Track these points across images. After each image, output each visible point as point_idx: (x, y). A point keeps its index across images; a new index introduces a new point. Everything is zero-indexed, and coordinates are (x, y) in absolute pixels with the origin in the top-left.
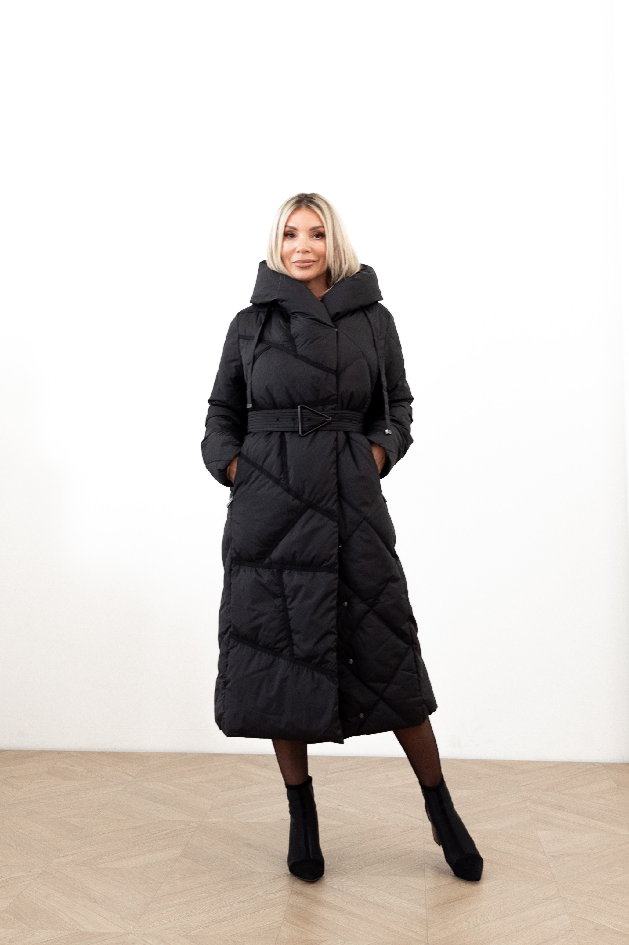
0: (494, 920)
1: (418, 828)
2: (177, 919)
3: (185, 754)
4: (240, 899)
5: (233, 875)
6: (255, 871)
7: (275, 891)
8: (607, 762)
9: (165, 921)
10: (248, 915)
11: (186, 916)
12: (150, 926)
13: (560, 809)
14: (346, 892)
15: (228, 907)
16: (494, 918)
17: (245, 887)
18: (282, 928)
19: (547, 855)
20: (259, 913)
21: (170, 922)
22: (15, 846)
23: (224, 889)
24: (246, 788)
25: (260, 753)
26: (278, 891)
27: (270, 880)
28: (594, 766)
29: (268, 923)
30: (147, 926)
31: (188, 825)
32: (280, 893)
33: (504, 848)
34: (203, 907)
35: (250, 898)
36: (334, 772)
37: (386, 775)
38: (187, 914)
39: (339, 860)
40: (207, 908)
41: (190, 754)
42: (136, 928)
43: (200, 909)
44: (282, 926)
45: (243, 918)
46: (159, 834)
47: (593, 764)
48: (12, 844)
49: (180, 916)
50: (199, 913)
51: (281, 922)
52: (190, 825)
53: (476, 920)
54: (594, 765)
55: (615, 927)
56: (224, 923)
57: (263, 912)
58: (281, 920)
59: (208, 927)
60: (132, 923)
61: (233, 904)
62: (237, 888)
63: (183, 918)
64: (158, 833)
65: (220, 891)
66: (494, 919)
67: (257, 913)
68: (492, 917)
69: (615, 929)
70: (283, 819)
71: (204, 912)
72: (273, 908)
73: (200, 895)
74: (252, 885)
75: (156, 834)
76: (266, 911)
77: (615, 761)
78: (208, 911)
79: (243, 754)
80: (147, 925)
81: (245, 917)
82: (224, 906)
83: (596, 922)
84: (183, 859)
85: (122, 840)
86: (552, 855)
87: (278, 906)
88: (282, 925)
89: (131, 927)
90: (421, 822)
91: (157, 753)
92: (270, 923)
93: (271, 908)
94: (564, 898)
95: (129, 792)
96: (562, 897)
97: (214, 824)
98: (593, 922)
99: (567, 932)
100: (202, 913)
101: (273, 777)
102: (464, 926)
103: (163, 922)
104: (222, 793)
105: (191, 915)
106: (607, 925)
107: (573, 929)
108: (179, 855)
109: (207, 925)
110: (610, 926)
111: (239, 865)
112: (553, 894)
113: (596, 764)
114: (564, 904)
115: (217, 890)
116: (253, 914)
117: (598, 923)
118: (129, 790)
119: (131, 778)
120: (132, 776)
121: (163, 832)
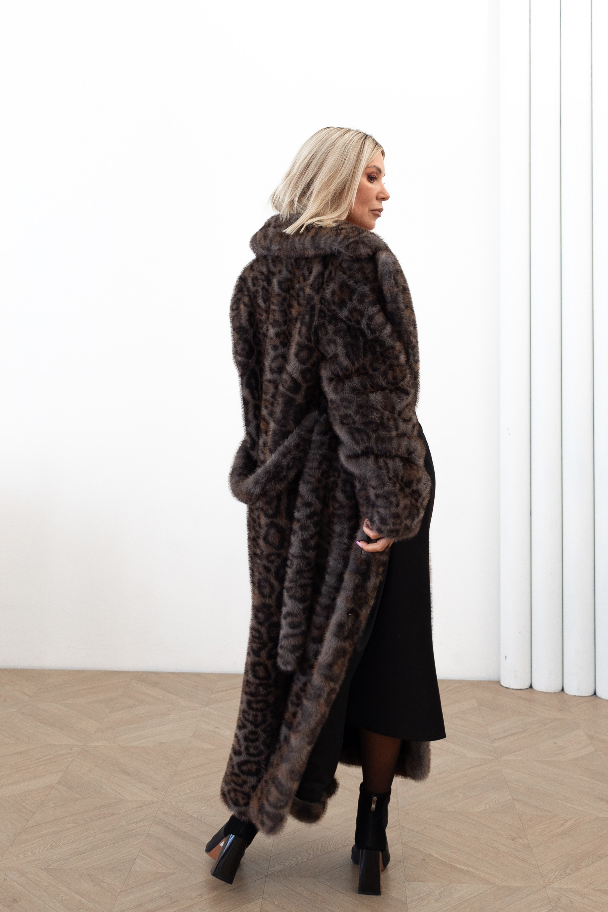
2: (41, 851)
3: (84, 671)
4: (104, 829)
5: (103, 803)
6: (123, 799)
7: (138, 820)
8: (475, 679)
9: (29, 854)
10: (108, 847)
11: (50, 848)
12: (15, 858)
15: (91, 838)
16: (334, 848)
17: (111, 816)
18: (136, 860)
20: (118, 844)
21: (34, 854)
24: (134, 709)
26: (142, 820)
27: (137, 808)
28: (462, 684)
29: (124, 855)
31: (71, 749)
32: (142, 822)
34: (68, 838)
35: (114, 828)
36: (219, 692)
38: (51, 845)
40: (71, 839)
41: (89, 671)
43: (64, 840)
45: (102, 850)
46: (42, 759)
47: (461, 681)
49: (45, 848)
50: (63, 845)
51: (137, 854)
52: (73, 749)
53: (317, 850)
55: (441, 857)
56: (84, 855)
57: (122, 843)
58: (137, 852)
59: (67, 859)
61: (96, 835)
62: (104, 817)
63: (46, 850)
64: (40, 758)
65: (87, 821)
67: (116, 844)
69: (440, 858)
70: (161, 743)
71: (68, 843)
72: (132, 839)
73: (67, 825)
74: (119, 813)
75: (39, 759)
76: (125, 842)
77: (481, 679)
78: (72, 842)
80: (12, 858)
81: (104, 849)
82: (87, 837)
83: (425, 852)
84: (60, 786)
85: (6, 766)
87: (138, 837)
88: (137, 857)
91: (57, 670)
92: (127, 855)
94: (402, 826)
95: (22, 713)
96: (400, 825)
97: (95, 748)
98: (422, 852)
99: (397, 863)
100: (65, 844)
101: (160, 697)
102: (304, 857)
103: (27, 854)
104: (109, 714)
105: (55, 847)
106: (435, 855)
107: (402, 860)
108: (57, 781)
109: (67, 857)
110: (437, 856)
111: (110, 793)
112: (394, 822)
113: (464, 683)
114: (400, 833)
115: (84, 820)
116: (112, 846)
117: (427, 852)
118: (22, 711)
119: (28, 698)
120: (29, 696)
121: (47, 757)
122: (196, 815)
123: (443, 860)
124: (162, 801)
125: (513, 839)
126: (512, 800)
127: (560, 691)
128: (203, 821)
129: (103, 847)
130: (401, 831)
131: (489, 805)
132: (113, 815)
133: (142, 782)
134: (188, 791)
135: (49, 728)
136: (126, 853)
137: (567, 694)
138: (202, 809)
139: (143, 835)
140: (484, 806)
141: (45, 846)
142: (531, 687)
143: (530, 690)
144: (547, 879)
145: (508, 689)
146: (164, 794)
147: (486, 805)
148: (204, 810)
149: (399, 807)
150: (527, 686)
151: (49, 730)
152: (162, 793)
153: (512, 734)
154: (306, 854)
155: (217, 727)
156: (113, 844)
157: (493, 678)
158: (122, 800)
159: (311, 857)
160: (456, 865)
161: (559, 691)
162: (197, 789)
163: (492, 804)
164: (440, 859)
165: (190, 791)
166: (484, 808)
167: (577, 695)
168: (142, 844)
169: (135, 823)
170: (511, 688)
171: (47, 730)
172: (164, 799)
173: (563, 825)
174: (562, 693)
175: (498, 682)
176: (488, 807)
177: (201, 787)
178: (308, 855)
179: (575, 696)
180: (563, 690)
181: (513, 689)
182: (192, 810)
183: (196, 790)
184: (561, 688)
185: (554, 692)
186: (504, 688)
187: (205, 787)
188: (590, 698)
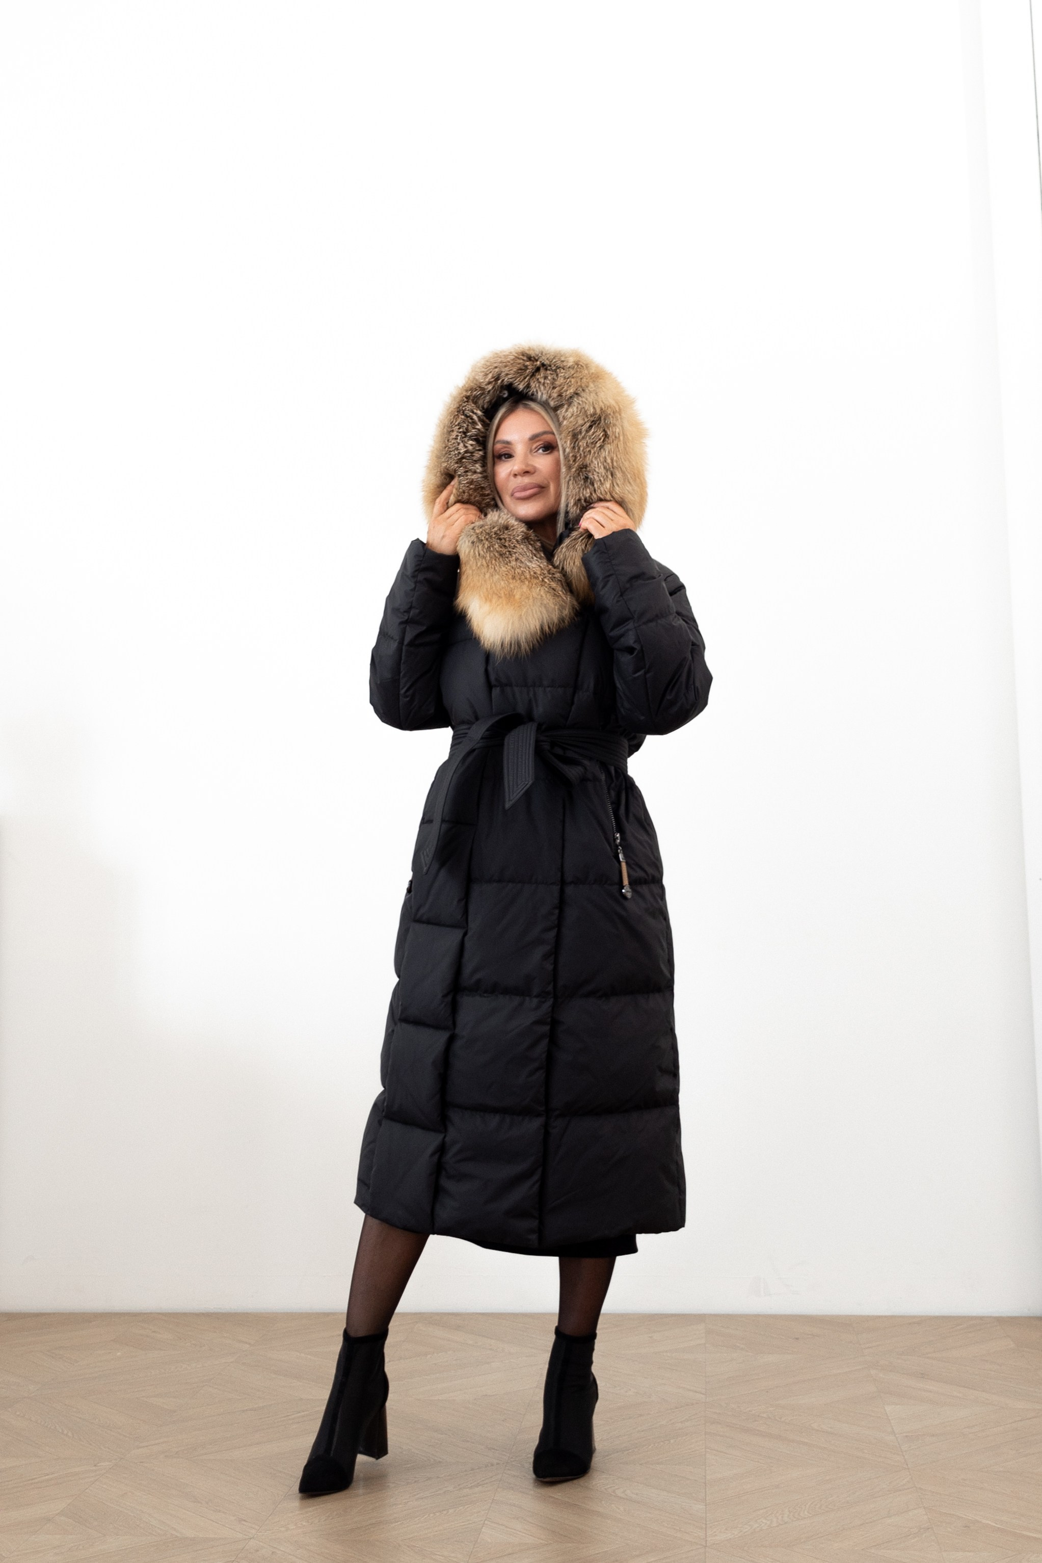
0: (810, 1517)
1: (697, 1403)
4: (419, 1496)
6: (441, 1460)
7: (472, 1485)
8: (1003, 1315)
9: (304, 1524)
10: (432, 1515)
12: (283, 1529)
13: (923, 1378)
16: (810, 1514)
17: (427, 1480)
18: (483, 1530)
19: (897, 1436)
20: (448, 1512)
22: (70, 1434)
24: (429, 1356)
25: (451, 1312)
26: (478, 1484)
28: (982, 1322)
33: (831, 1428)
37: (650, 1337)
42: (260, 1532)
46: (293, 1416)
47: (981, 1318)
48: (65, 1432)
51: (482, 1522)
53: (782, 1517)
54: (983, 1320)
55: (996, 1524)
57: (455, 1511)
58: (481, 1520)
60: (254, 1526)
61: (408, 1502)
66: (810, 1515)
67: (445, 1512)
68: (806, 1513)
69: (994, 1525)
70: (486, 1396)
74: (438, 1477)
76: (458, 1510)
77: (1016, 1315)
79: (424, 1313)
80: (278, 1528)
83: (968, 1518)
86: (906, 1436)
88: (483, 1526)
89: (253, 1531)
90: (703, 1396)
91: (287, 1313)
92: (465, 1523)
93: (467, 1506)
94: (921, 1489)
96: (916, 1488)
98: (962, 1517)
99: (922, 1530)
101: (471, 1342)
102: (763, 1524)
106: (984, 1521)
107: (930, 1527)
110: (989, 1522)
112: (904, 1484)
114: (919, 1496)
116: (437, 1514)
117: (970, 1518)
118: (244, 1362)
119: (248, 1346)
120: (249, 1344)
121: (299, 1414)
123: (1001, 1527)
130: (920, 1494)
133: (468, 1441)
135: (294, 1381)
136: (463, 1522)
139: (486, 1500)
141: (327, 1514)
146: (508, 1454)
149: (909, 1466)
154: (764, 1521)
156: (440, 1512)
158: (440, 1462)
159: (775, 1524)
160: (1024, 1533)
168: (487, 1512)
169: (467, 1488)
172: (509, 1461)
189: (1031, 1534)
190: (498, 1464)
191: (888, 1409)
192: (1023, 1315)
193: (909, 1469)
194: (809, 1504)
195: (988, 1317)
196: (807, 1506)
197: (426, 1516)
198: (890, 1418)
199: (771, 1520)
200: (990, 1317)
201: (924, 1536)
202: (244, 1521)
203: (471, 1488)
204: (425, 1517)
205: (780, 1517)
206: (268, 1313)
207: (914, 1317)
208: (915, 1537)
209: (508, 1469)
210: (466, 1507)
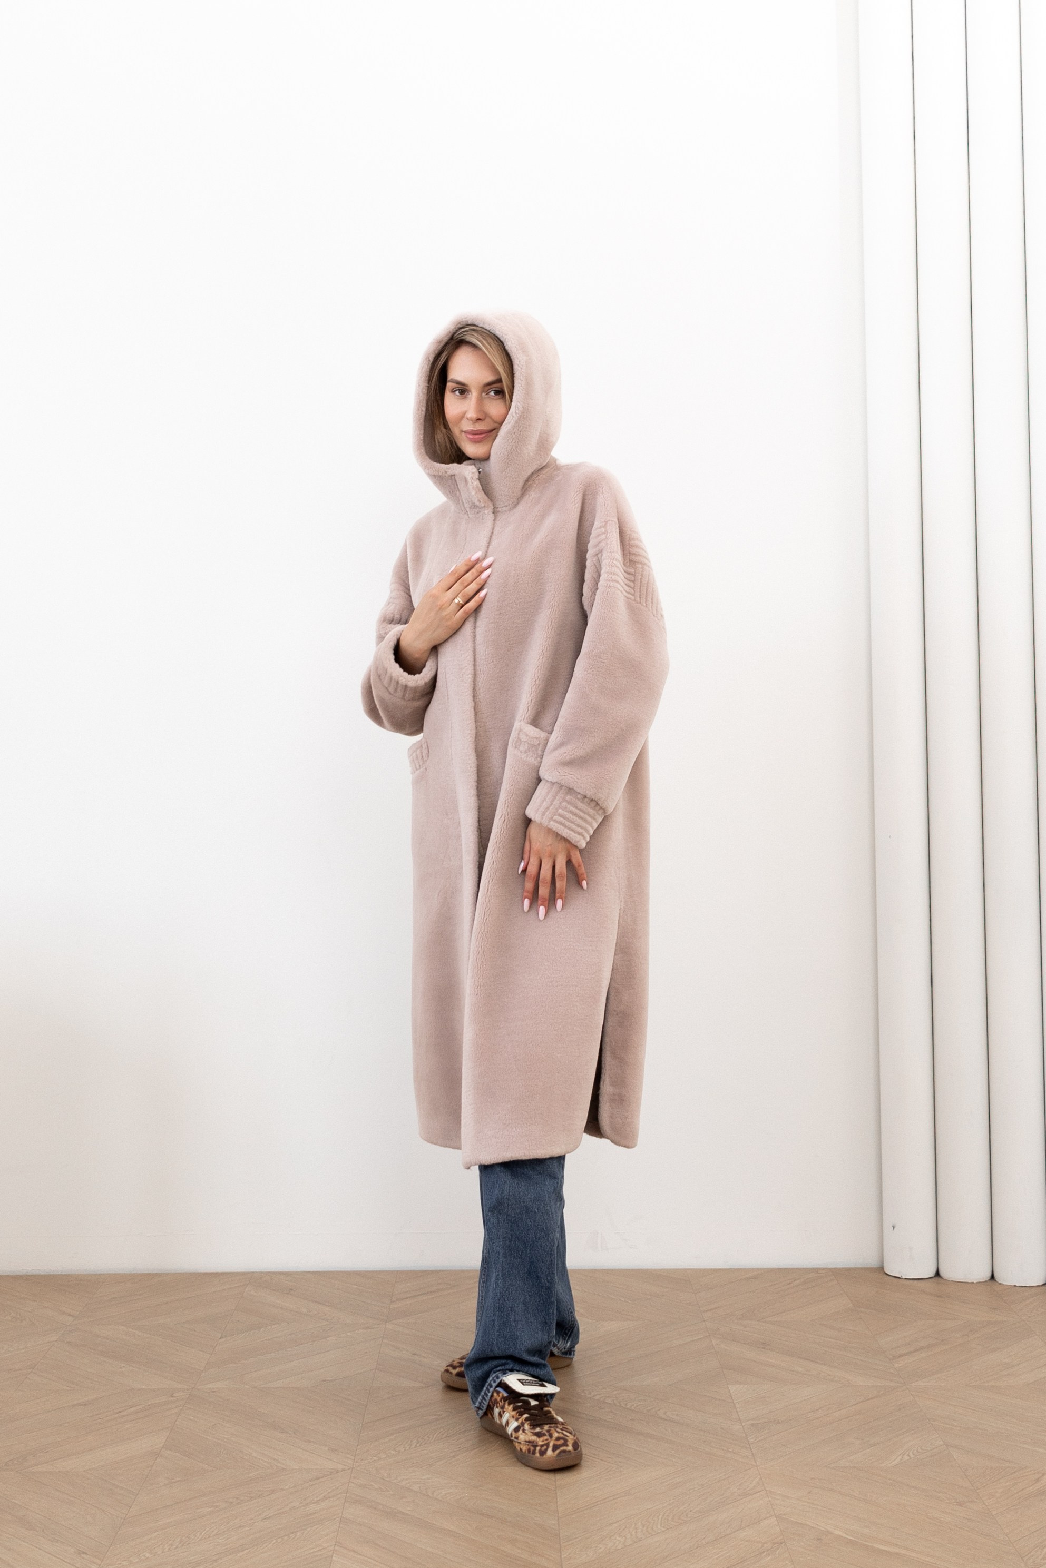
0: (663, 1531)
2: (166, 1550)
3: (157, 1274)
4: (265, 1514)
5: (251, 1475)
6: (284, 1467)
7: (319, 1499)
8: (838, 1266)
9: (148, 1555)
10: (279, 1540)
11: (180, 1545)
13: (764, 1348)
14: (432, 1496)
15: (247, 1528)
16: (664, 1527)
17: (272, 1493)
18: (334, 1558)
19: (743, 1424)
20: (296, 1535)
21: (155, 1555)
23: (237, 1498)
24: (262, 1330)
25: (280, 1270)
26: (325, 1498)
27: (311, 1480)
28: (819, 1275)
29: (312, 1551)
30: (120, 1564)
31: (172, 1396)
32: (327, 1501)
33: (677, 1415)
34: (207, 1530)
35: (280, 1511)
36: (404, 1299)
38: (181, 1542)
39: (418, 1445)
40: (212, 1531)
41: (167, 1274)
43: (201, 1533)
44: (334, 1555)
45: (271, 1545)
47: (816, 1270)
49: (172, 1545)
50: (200, 1540)
51: (332, 1548)
52: (174, 1395)
53: (636, 1532)
54: (819, 1273)
55: (847, 1534)
56: (241, 1554)
57: (302, 1534)
58: (331, 1546)
59: (216, 1561)
60: (95, 1560)
61: (254, 1523)
62: (259, 1497)
63: (175, 1549)
64: (123, 1411)
65: (232, 1503)
66: (664, 1529)
67: (292, 1536)
68: (659, 1527)
70: (325, 1381)
71: (209, 1537)
73: (199, 1510)
74: (283, 1490)
75: (120, 1412)
76: (306, 1532)
77: (852, 1266)
78: (215, 1535)
81: (274, 1544)
82: (240, 1527)
83: (819, 1527)
84: (168, 1452)
85: (66, 1425)
86: (753, 1425)
87: (326, 1523)
88: (333, 1553)
91: (111, 1275)
92: (314, 1550)
93: (316, 1527)
94: (770, 1491)
95: (69, 1342)
96: (766, 1490)
97: (213, 1392)
98: (813, 1528)
99: (775, 1546)
100: (205, 1538)
101: (305, 1311)
102: (617, 1543)
103: (144, 1556)
104: (222, 1340)
105: (188, 1544)
106: (836, 1532)
107: (783, 1541)
108: (161, 1445)
109: (214, 1558)
110: (840, 1533)
111: (260, 1459)
112: (754, 1486)
113: (820, 1272)
115: (226, 1502)
116: (286, 1538)
117: (821, 1528)
118: (68, 1340)
119: (71, 1319)
120: (72, 1316)
121: (132, 1409)
122: (416, 1487)
123: (852, 1538)
124: (353, 1468)
125: (960, 1504)
126: (945, 1446)
127: (989, 1278)
128: (430, 1494)
129: (272, 1541)
130: (770, 1499)
131: (908, 1455)
132: (273, 1492)
133: (310, 1442)
134: (393, 1452)
135: (123, 1365)
136: (312, 1549)
137: (1000, 1284)
138: (424, 1477)
139: (334, 1519)
140: (900, 1457)
141: (170, 1542)
142: (938, 1274)
143: (937, 1278)
144: (1031, 1561)
145: (899, 1279)
146: (353, 1458)
147: (904, 1455)
148: (428, 1479)
149: (757, 1463)
150: (931, 1273)
151: (124, 1367)
152: (348, 1456)
153: (922, 1348)
154: (618, 1538)
155: (414, 1354)
157: (872, 1262)
158: (283, 1469)
159: (629, 1542)
160: (875, 1545)
161: (987, 1280)
162: (408, 1448)
163: (913, 1454)
164: (845, 1538)
165: (396, 1451)
166: (901, 1460)
167: (1017, 1285)
168: (336, 1534)
169: (313, 1503)
170: (904, 1277)
171: (121, 1368)
172: (354, 1466)
173: (1038, 1480)
174: (991, 1283)
175: (881, 1269)
176: (906, 1458)
177: (413, 1446)
178: (622, 1540)
179: (1015, 1286)
180: (993, 1277)
181: (906, 1279)
182: (407, 1480)
183: (405, 1450)
184: (989, 1275)
185: (977, 1281)
186: (893, 1278)
187: (420, 1445)
188: (1041, 1288)
189: (880, 1547)
190: (343, 1470)
191: (733, 1388)
192: (859, 1266)
193: (757, 1466)
194: (662, 1514)
195: (824, 1269)
196: (660, 1517)
197: (274, 1541)
198: (735, 1402)
199: (625, 1536)
200: (826, 1268)
201: (777, 1552)
202: (85, 1553)
203: (317, 1502)
204: (272, 1543)
205: (633, 1533)
206: (89, 1275)
207: (753, 1270)
208: (769, 1555)
209: (354, 1478)
210: (314, 1528)
